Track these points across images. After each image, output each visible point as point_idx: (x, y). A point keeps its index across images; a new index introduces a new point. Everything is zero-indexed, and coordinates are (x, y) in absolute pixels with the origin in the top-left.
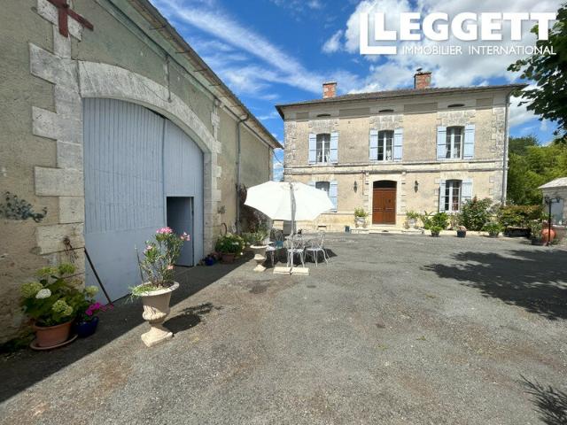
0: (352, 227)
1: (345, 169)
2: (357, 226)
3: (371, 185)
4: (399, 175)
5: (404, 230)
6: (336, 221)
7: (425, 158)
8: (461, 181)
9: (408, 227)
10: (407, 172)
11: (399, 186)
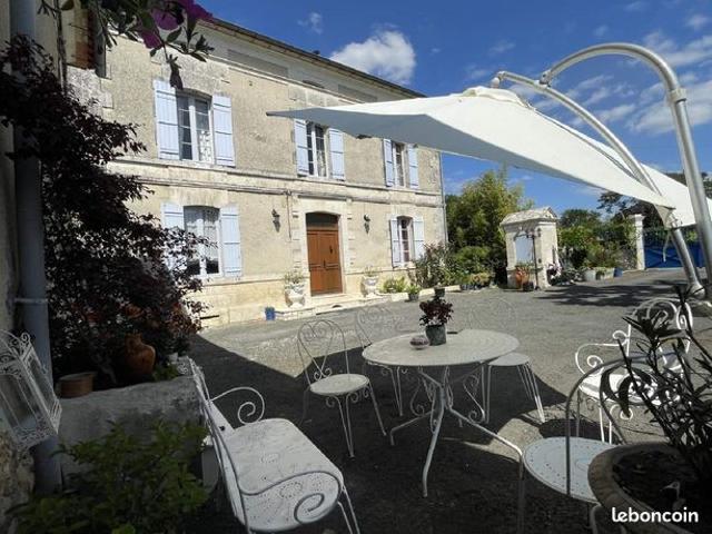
0: (280, 306)
1: (253, 182)
2: (289, 303)
3: (302, 220)
4: (341, 204)
5: (362, 298)
6: (241, 300)
7: (371, 180)
8: (410, 219)
9: (365, 293)
10: (353, 199)
11: (343, 223)
